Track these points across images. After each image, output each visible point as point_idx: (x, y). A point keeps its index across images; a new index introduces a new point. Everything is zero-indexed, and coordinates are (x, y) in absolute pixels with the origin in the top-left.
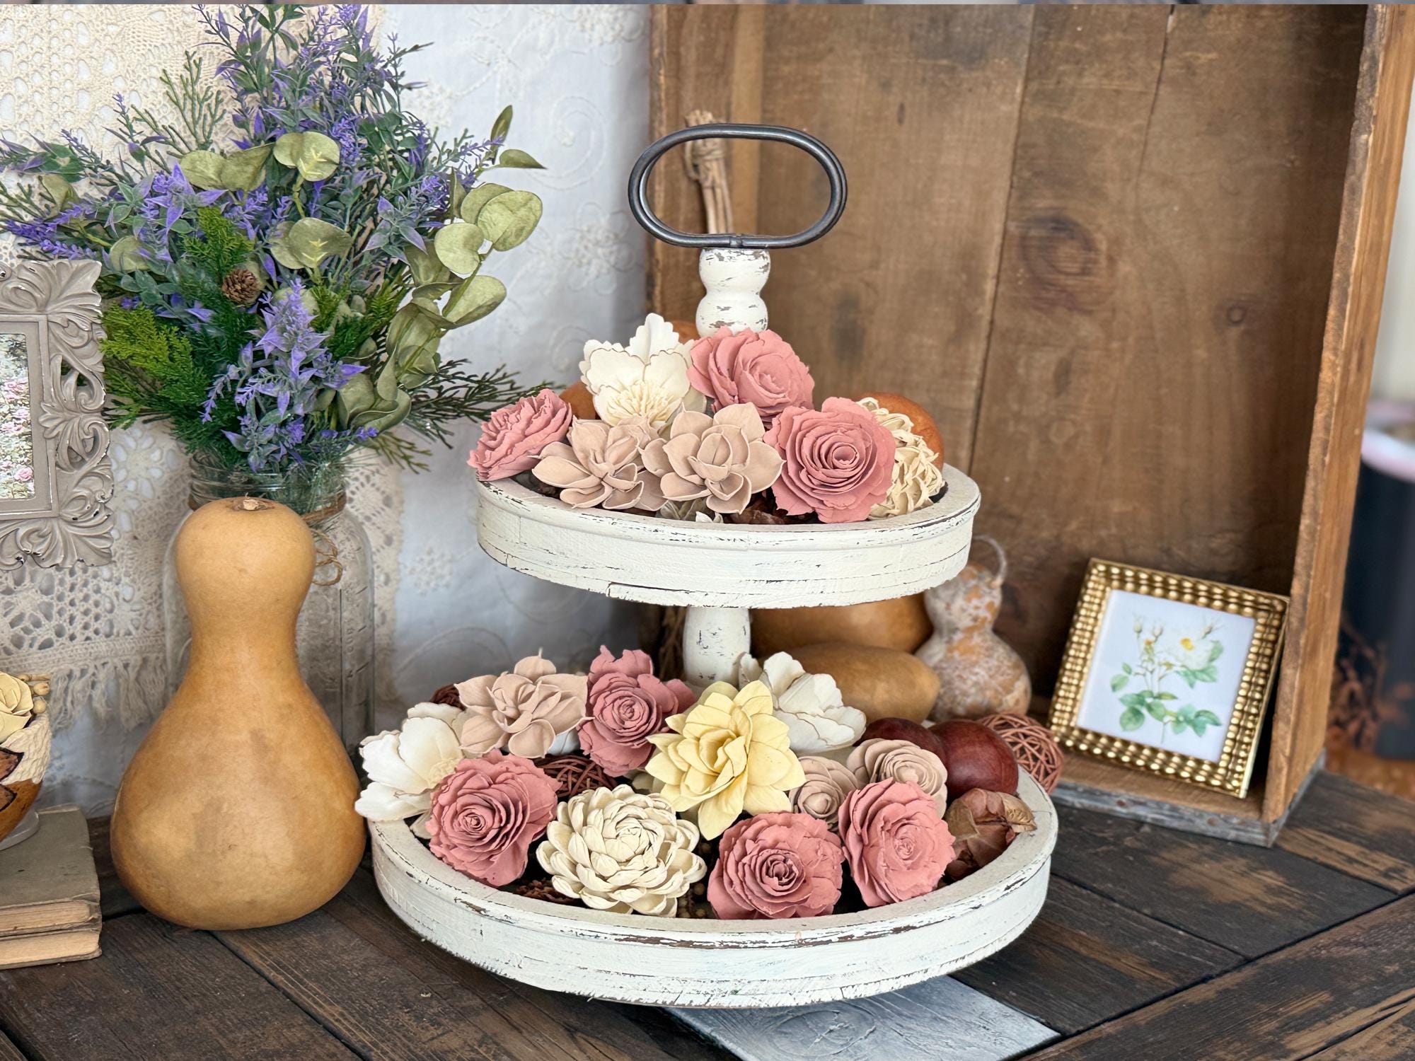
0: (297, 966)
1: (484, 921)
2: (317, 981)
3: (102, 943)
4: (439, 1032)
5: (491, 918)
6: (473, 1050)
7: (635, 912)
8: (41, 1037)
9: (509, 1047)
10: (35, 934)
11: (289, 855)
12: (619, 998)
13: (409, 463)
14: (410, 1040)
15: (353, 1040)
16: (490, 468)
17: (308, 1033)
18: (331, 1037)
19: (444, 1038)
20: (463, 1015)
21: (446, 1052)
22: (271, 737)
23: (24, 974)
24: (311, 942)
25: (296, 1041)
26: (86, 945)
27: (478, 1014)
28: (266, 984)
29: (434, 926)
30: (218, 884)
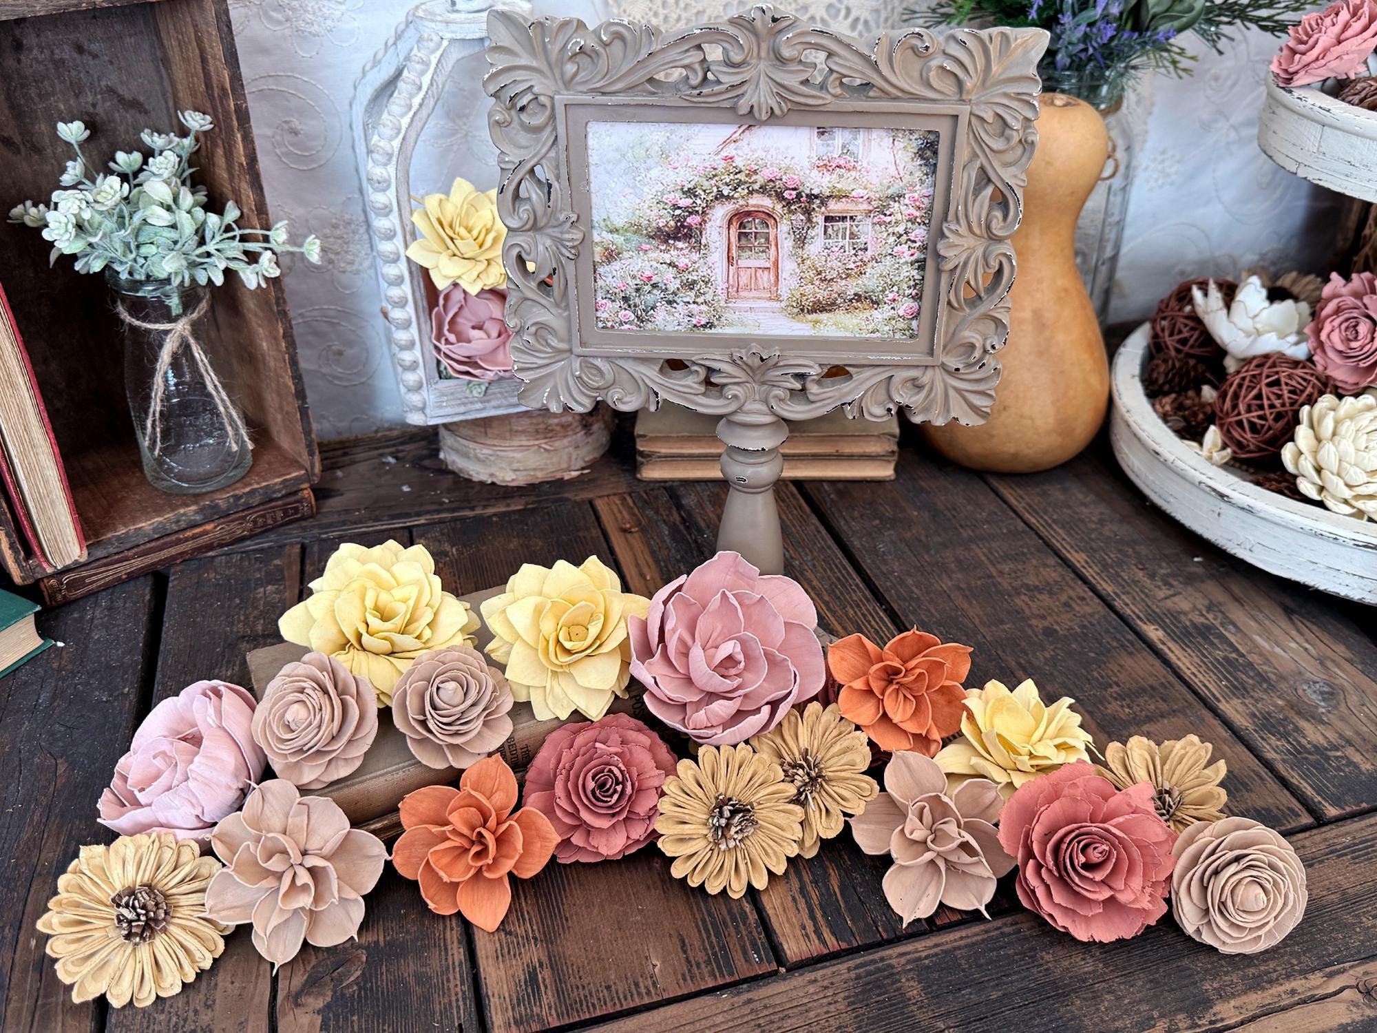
0: (1046, 512)
1: (1223, 505)
2: (1063, 527)
3: (896, 470)
4: (1171, 592)
5: (1233, 504)
6: (1202, 615)
7: (1371, 520)
8: (857, 543)
9: (1233, 616)
10: (851, 457)
11: (1051, 420)
12: (1342, 594)
13: (1176, 68)
14: (1147, 595)
15: (1099, 588)
16: (1296, 72)
17: (1062, 575)
18: (1080, 582)
19: (1176, 599)
20: (1190, 580)
21: (1179, 613)
22: (1049, 316)
23: (840, 486)
24: (1056, 492)
25: (1050, 580)
26: (886, 471)
27: (1203, 582)
28: (1022, 524)
29: (1172, 500)
30: (992, 436)
